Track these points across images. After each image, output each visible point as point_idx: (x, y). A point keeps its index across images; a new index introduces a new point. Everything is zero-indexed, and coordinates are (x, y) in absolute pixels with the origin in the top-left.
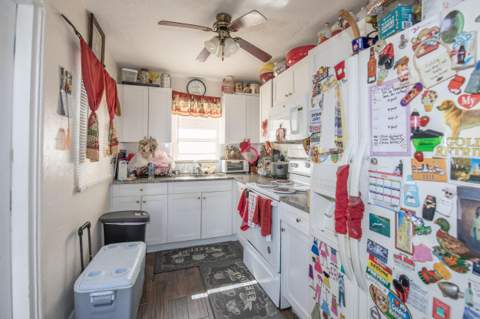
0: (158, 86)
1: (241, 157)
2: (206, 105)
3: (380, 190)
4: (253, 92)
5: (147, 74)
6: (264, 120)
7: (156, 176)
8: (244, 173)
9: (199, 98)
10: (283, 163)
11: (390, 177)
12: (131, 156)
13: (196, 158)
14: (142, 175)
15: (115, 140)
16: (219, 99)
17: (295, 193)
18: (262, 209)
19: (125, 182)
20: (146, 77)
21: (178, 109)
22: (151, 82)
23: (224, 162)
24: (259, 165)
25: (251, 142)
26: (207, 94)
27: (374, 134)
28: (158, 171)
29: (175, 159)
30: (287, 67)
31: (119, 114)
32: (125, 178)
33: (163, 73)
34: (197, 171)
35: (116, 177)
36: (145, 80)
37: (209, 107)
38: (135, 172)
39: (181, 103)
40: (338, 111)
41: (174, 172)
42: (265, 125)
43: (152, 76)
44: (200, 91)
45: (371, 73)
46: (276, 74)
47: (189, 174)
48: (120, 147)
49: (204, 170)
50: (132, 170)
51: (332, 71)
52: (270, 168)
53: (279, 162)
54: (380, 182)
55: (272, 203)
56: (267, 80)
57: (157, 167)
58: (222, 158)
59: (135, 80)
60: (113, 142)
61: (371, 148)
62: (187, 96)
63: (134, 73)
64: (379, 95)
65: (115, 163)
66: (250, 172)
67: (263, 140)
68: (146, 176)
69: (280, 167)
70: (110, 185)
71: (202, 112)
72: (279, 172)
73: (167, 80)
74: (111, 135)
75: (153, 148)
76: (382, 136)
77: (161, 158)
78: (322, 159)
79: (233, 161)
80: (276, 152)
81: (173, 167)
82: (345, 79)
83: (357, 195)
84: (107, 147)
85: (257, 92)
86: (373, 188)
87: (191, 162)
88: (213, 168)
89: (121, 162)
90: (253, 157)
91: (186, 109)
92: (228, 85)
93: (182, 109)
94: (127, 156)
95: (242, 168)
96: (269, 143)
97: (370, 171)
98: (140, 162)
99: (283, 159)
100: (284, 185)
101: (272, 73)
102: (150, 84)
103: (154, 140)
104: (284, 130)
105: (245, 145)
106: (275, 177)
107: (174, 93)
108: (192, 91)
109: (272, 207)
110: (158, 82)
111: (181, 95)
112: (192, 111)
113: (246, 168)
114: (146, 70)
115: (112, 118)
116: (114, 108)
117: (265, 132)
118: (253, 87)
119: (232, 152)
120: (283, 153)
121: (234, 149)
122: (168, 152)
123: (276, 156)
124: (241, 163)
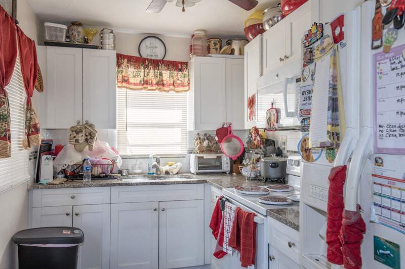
0: (96, 47)
1: (218, 150)
2: (166, 74)
3: (386, 202)
4: (237, 52)
5: (80, 29)
6: (250, 95)
7: (94, 177)
8: (224, 173)
9: (156, 63)
10: (280, 159)
11: (398, 184)
12: (59, 148)
13: (152, 152)
14: (74, 176)
15: (35, 126)
16: (186, 64)
17: (291, 204)
18: (242, 227)
19: (50, 186)
20: (79, 34)
21: (125, 80)
22: (86, 41)
23: (193, 156)
24: (244, 162)
25: (234, 128)
26: (169, 58)
27: (379, 123)
28: (97, 171)
29: (122, 153)
30: (283, 17)
31: (41, 89)
32: (51, 180)
33: (103, 27)
34: (154, 170)
35: (37, 179)
36: (78, 39)
37: (171, 76)
38: (64, 172)
39: (130, 71)
40: (334, 88)
41: (120, 172)
42: (252, 102)
43: (87, 33)
44: (158, 53)
45: (376, 35)
46: (267, 27)
47: (142, 174)
48: (42, 136)
49: (164, 168)
50: (59, 169)
51: (328, 31)
52: (261, 166)
53: (274, 158)
54: (386, 191)
55: (256, 219)
56: (255, 36)
57: (94, 165)
58: (191, 152)
59: (63, 40)
60: (32, 129)
61: (376, 142)
62: (139, 61)
63: (61, 30)
64: (386, 66)
65: (36, 158)
66: (231, 172)
67: (248, 125)
68: (81, 177)
69: (275, 165)
70: (28, 190)
71: (161, 84)
72: (274, 173)
73: (109, 40)
74: (29, 120)
75: (90, 137)
76: (389, 126)
77: (101, 151)
78: (315, 156)
79: (206, 156)
80: (268, 142)
81: (119, 164)
82: (343, 41)
83: (354, 209)
84: (24, 137)
85: (241, 52)
86: (378, 199)
87: (146, 157)
88: (177, 166)
89: (44, 157)
90: (235, 150)
91: (138, 80)
92: (199, 43)
93: (132, 80)
94: (53, 148)
95: (220, 167)
96: (256, 130)
97: (374, 175)
98: (72, 157)
99: (279, 153)
100: (278, 193)
101: (262, 25)
102: (85, 44)
103: (91, 126)
104: (278, 111)
105: (225, 133)
106: (268, 180)
107: (120, 57)
108: (146, 52)
109: (255, 224)
110: (95, 41)
111: (130, 59)
112: (146, 82)
113: (226, 167)
114: (79, 24)
115: (29, 95)
116: (33, 80)
117: (252, 114)
118: (236, 45)
119: (206, 143)
120: (279, 144)
121: (208, 137)
122: (111, 142)
123: (270, 148)
124: (219, 158)
